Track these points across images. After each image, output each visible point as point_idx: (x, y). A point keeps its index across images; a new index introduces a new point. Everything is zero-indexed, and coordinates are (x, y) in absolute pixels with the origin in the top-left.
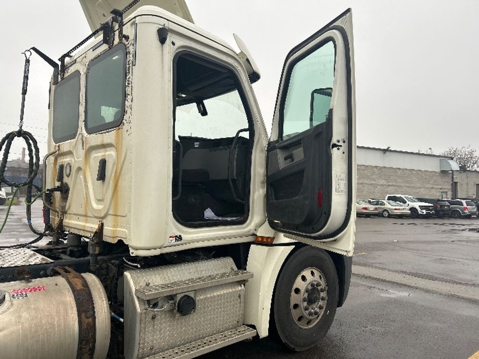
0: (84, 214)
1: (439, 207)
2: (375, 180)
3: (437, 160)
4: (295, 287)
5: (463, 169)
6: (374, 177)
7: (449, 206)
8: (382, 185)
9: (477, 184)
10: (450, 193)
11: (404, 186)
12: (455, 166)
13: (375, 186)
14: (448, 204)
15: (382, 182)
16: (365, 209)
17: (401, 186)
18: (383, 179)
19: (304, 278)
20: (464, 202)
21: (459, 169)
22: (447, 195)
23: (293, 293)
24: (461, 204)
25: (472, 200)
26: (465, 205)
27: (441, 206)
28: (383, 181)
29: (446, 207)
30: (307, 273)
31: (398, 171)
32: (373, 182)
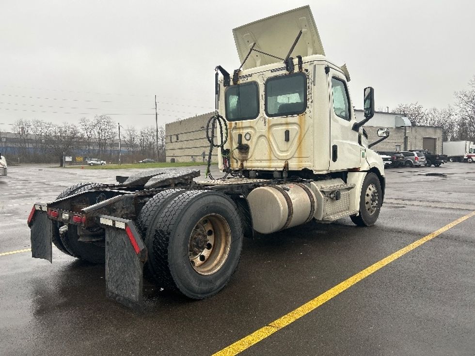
0: (269, 159)
1: (396, 158)
3: (393, 118)
4: (367, 193)
5: (414, 124)
7: (403, 157)
9: (424, 138)
10: (403, 146)
12: (407, 122)
14: (402, 155)
19: (370, 189)
20: (414, 153)
21: (411, 125)
22: (400, 148)
23: (366, 196)
24: (414, 155)
25: (420, 151)
26: (416, 155)
27: (397, 157)
29: (401, 158)
30: (370, 186)
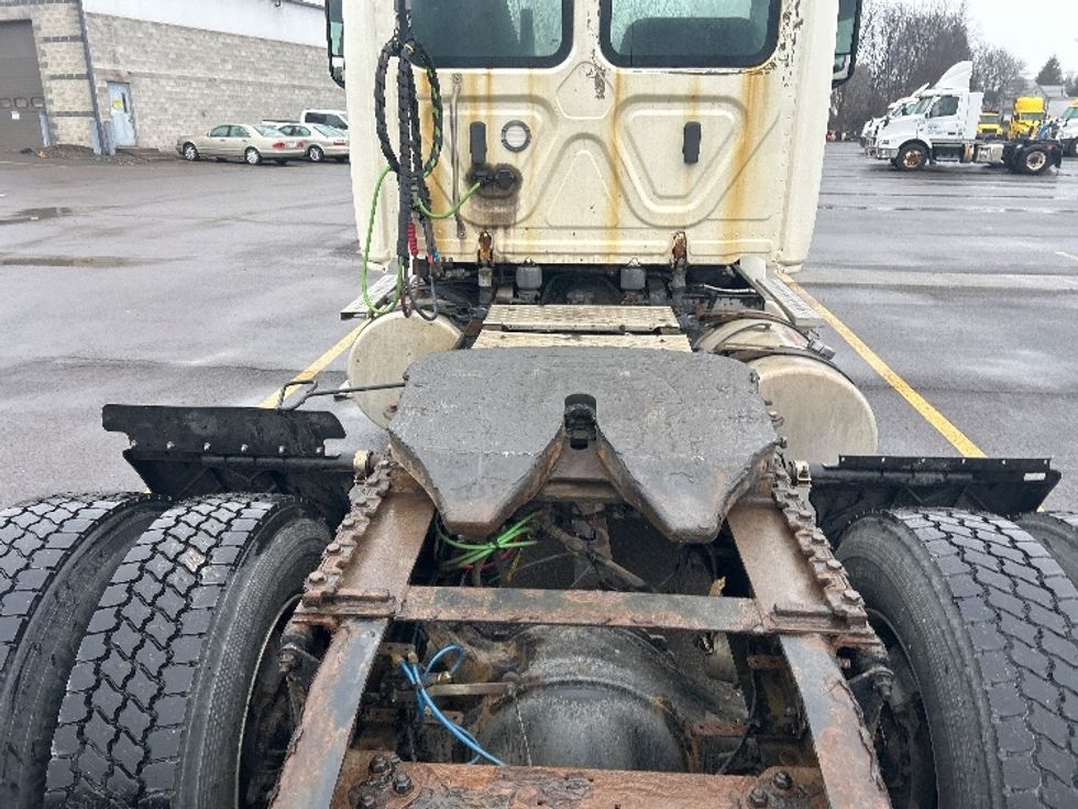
0: (608, 224)
2: (267, 75)
6: (263, 65)
8: (281, 87)
11: (323, 89)
13: (267, 87)
15: (279, 78)
16: (280, 145)
17: (316, 89)
18: (281, 71)
28: (282, 76)
31: (307, 51)
32: (263, 79)
